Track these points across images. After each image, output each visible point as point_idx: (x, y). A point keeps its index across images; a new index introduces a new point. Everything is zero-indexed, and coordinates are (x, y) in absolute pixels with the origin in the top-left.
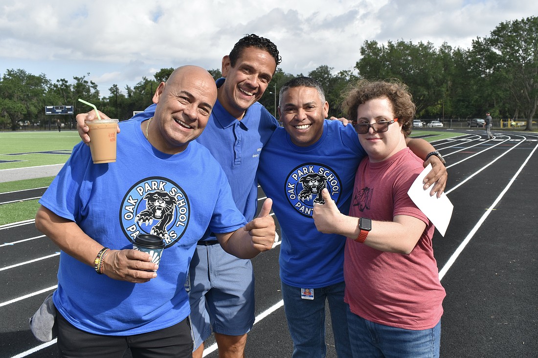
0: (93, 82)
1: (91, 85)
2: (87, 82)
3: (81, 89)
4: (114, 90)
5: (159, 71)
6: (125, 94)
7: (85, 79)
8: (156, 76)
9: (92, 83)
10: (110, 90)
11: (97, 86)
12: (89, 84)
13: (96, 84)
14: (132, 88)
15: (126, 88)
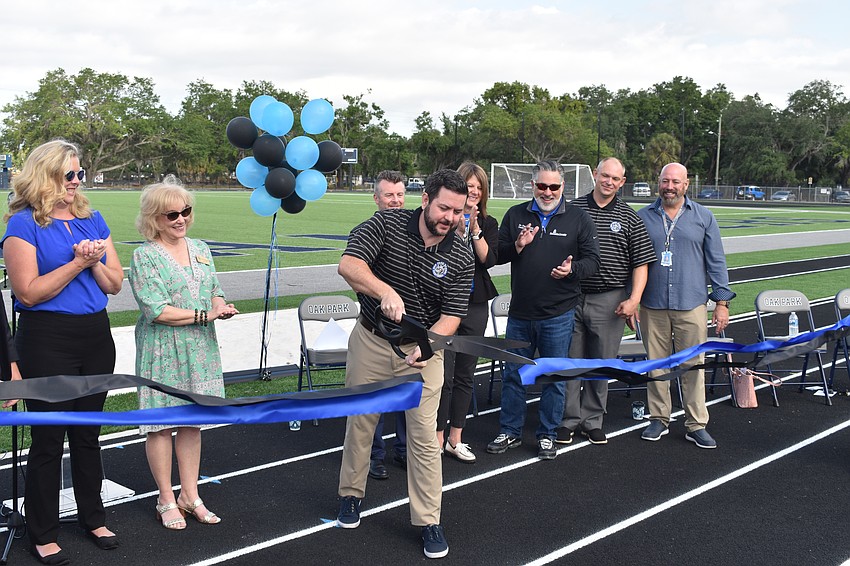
0: (376, 105)
1: (373, 111)
2: (366, 106)
3: (356, 117)
4: (423, 121)
5: (491, 86)
6: (439, 127)
7: (363, 100)
8: (485, 98)
9: (374, 107)
10: (417, 121)
11: (382, 112)
12: (370, 109)
13: (382, 109)
14: (452, 119)
15: (442, 117)
